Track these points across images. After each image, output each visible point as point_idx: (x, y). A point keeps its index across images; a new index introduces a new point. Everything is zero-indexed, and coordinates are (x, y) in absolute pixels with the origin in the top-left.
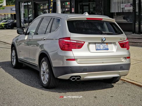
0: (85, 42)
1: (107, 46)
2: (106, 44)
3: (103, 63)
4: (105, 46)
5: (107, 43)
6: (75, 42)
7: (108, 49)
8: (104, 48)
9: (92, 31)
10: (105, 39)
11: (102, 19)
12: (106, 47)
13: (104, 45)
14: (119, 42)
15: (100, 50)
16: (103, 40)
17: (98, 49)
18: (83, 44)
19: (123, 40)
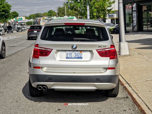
0: (52, 49)
1: (80, 54)
3: (74, 73)
4: (78, 54)
5: (81, 51)
7: (81, 58)
8: (76, 57)
9: (63, 38)
10: (75, 46)
11: (84, 24)
12: (79, 56)
13: (76, 53)
14: (97, 50)
15: (71, 58)
16: (74, 47)
17: (69, 57)
18: (51, 51)
19: (103, 48)
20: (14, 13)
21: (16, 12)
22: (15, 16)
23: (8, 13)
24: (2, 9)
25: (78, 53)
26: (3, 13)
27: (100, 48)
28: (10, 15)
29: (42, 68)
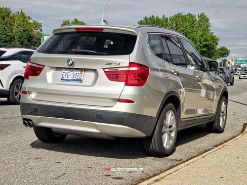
0: (44, 66)
1: (80, 75)
2: (79, 72)
3: (69, 103)
4: (78, 75)
5: (82, 70)
6: (35, 65)
7: (80, 81)
8: (74, 78)
10: (71, 62)
11: (103, 29)
12: (78, 77)
13: (75, 72)
14: (104, 69)
15: (67, 80)
16: (69, 63)
17: (64, 78)
18: (42, 69)
19: (115, 66)
20: (222, 50)
21: (225, 48)
22: (223, 55)
23: (212, 49)
24: (204, 43)
25: (78, 72)
26: (205, 49)
27: (109, 66)
28: (215, 53)
29: (30, 93)
